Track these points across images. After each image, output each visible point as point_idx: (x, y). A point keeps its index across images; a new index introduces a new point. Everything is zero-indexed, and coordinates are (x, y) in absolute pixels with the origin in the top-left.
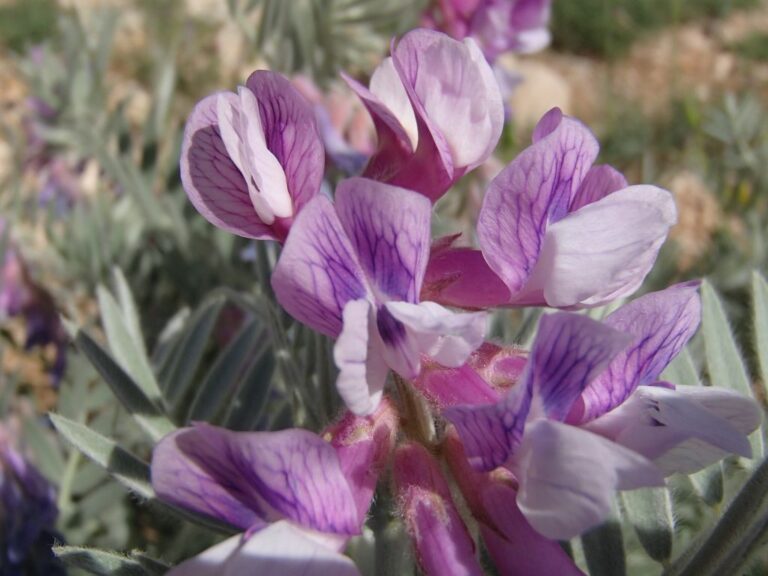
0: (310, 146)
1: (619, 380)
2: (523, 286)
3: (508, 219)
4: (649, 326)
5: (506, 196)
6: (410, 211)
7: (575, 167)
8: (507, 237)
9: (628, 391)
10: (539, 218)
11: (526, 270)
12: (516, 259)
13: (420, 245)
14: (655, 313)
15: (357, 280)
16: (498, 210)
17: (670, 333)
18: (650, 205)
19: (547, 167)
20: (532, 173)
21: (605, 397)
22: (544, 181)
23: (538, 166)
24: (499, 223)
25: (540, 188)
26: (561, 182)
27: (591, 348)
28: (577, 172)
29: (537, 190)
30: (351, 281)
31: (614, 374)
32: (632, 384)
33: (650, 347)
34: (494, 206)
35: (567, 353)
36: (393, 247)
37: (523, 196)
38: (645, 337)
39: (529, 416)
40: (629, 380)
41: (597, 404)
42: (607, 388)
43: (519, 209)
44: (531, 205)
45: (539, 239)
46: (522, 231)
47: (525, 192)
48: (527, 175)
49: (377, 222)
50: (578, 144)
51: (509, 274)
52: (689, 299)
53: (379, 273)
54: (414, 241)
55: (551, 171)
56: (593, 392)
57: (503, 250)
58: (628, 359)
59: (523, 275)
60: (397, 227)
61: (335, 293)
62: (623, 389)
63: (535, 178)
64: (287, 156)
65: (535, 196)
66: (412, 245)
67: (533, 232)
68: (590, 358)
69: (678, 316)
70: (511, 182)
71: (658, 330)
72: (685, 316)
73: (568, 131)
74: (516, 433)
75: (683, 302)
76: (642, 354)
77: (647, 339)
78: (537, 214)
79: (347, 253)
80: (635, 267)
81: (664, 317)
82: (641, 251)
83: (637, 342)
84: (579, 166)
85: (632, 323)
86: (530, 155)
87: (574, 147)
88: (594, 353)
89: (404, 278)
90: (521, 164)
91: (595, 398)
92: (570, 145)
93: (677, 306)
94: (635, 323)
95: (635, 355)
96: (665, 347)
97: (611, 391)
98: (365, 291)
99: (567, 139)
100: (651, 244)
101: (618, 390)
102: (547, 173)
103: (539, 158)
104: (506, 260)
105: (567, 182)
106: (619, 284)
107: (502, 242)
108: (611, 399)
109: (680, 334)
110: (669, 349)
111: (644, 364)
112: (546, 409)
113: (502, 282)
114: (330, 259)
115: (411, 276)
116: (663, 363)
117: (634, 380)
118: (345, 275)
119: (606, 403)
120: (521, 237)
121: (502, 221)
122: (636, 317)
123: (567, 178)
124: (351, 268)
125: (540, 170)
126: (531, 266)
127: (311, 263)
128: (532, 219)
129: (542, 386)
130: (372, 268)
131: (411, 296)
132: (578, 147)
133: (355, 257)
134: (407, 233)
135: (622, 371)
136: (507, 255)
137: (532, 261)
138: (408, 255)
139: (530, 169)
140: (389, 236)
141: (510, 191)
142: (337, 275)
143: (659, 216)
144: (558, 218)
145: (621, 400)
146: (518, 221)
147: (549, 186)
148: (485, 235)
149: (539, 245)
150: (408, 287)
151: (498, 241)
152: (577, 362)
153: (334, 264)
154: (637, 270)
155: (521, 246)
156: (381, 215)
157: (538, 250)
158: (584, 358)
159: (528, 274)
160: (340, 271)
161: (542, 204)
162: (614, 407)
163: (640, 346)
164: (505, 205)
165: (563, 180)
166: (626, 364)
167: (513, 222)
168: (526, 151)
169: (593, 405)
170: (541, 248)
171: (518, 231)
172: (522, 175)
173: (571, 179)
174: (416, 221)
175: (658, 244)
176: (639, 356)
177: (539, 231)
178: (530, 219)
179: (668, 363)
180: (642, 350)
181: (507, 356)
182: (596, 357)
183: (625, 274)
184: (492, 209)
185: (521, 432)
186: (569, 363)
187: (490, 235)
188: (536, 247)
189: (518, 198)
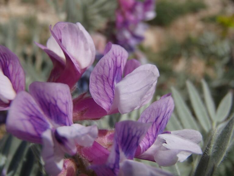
0: (18, 70)
1: (151, 135)
2: (111, 108)
3: (100, 85)
4: (157, 113)
5: (98, 77)
6: (60, 91)
7: (121, 62)
8: (101, 92)
9: (155, 138)
10: (111, 83)
11: (111, 102)
12: (106, 99)
13: (67, 103)
14: (158, 108)
15: (44, 121)
16: (96, 83)
17: (165, 114)
18: (149, 71)
19: (110, 64)
20: (105, 67)
21: (147, 142)
22: (110, 69)
23: (107, 64)
24: (97, 87)
25: (109, 72)
26: (117, 68)
27: (137, 132)
28: (122, 64)
29: (108, 73)
30: (42, 122)
31: (149, 133)
32: (156, 135)
33: (159, 120)
34: (94, 81)
35: (129, 135)
36: (56, 106)
37: (104, 76)
38: (157, 117)
39: (120, 161)
40: (154, 134)
41: (145, 146)
42: (147, 139)
43: (104, 81)
44: (108, 79)
45: (113, 90)
46: (106, 89)
47: (104, 74)
48: (103, 68)
49: (47, 98)
50: (121, 54)
51: (105, 105)
52: (169, 101)
53: (53, 117)
54: (64, 101)
55: (112, 65)
56: (143, 142)
57: (101, 97)
58: (152, 127)
59: (110, 104)
60: (56, 98)
61: (35, 129)
62: (153, 138)
63: (107, 69)
64: (11, 75)
65: (108, 75)
66: (64, 104)
67: (110, 88)
68: (137, 134)
69: (166, 107)
70: (98, 71)
71: (160, 114)
72: (169, 106)
73: (116, 49)
74: (116, 169)
75: (167, 102)
76: (157, 124)
77: (157, 118)
78: (110, 81)
79: (38, 112)
80: (149, 93)
81: (162, 109)
82: (149, 88)
83: (155, 120)
84: (122, 61)
85: (151, 113)
86: (103, 61)
87: (119, 55)
88: (139, 133)
89: (63, 117)
90: (100, 65)
91: (144, 143)
92: (118, 54)
93: (165, 104)
94: (152, 113)
95: (155, 125)
96: (165, 118)
97: (149, 140)
98: (48, 125)
99: (116, 52)
100: (152, 85)
101: (151, 138)
102: (110, 66)
103: (106, 61)
104: (103, 100)
105: (119, 68)
106: (145, 100)
107: (100, 94)
108: (150, 143)
109: (169, 112)
110: (166, 119)
111: (158, 127)
112: (126, 156)
113: (103, 108)
114: (31, 116)
115: (66, 115)
116: (165, 124)
117: (156, 133)
118: (39, 121)
119: (148, 145)
120: (106, 91)
121: (99, 86)
122: (152, 111)
123: (119, 66)
124: (41, 117)
125: (108, 66)
126: (112, 101)
127: (22, 120)
128: (109, 83)
129: (123, 149)
130: (50, 115)
131: (67, 123)
132: (121, 55)
133: (42, 112)
134: (60, 99)
135: (151, 131)
136: (103, 98)
137: (112, 99)
138: (63, 108)
139: (104, 66)
140: (53, 102)
141: (99, 75)
142: (36, 121)
143: (153, 74)
144: (118, 81)
145: (153, 142)
146: (104, 85)
147: (112, 71)
148: (93, 92)
149: (113, 92)
150: (65, 120)
151: (99, 94)
152: (133, 137)
153: (33, 117)
154: (150, 94)
155: (107, 94)
156: (48, 95)
157: (114, 94)
158: (135, 135)
159: (112, 104)
160: (37, 119)
161: (111, 78)
162: (151, 145)
163: (156, 121)
164: (98, 80)
165: (118, 67)
166: (152, 128)
167: (102, 86)
168: (101, 59)
169: (144, 147)
170: (114, 93)
171: (105, 89)
172: (102, 68)
173: (120, 66)
174: (63, 94)
175: (155, 84)
176: (156, 125)
177: (112, 87)
178: (108, 84)
179: (167, 123)
180: (157, 122)
181: (111, 133)
182: (139, 134)
183: (146, 96)
184: (94, 83)
185: (118, 168)
186: (130, 138)
187: (95, 92)
188: (112, 93)
189: (102, 77)
